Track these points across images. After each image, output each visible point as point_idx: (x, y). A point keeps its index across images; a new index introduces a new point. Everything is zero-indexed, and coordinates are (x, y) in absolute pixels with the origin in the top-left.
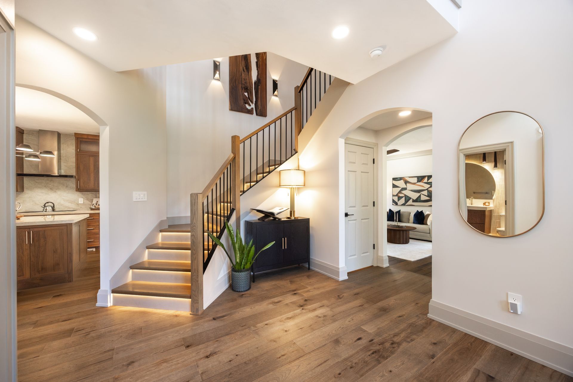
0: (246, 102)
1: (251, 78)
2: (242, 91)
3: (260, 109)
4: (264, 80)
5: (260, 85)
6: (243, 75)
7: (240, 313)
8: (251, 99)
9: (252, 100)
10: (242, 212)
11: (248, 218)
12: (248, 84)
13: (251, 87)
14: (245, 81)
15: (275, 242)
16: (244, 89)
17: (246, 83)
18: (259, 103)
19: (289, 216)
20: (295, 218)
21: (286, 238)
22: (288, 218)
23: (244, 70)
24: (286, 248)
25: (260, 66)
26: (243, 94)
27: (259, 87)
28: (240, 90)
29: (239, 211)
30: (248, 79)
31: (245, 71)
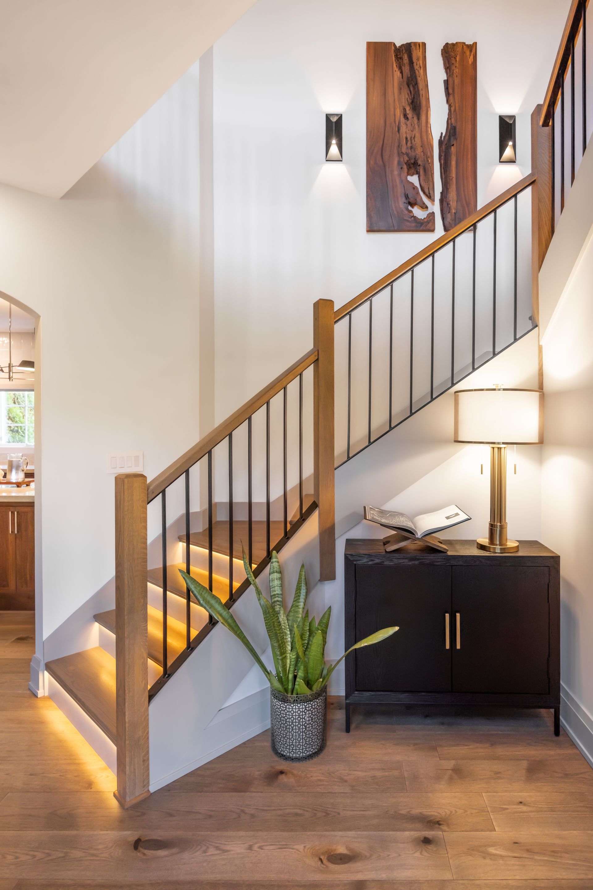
0: (412, 200)
1: (427, 131)
2: (400, 175)
3: (454, 211)
4: (470, 126)
5: (455, 143)
6: (403, 129)
7: (212, 851)
8: (427, 191)
9: (431, 192)
10: (339, 516)
11: (358, 533)
12: (419, 151)
13: (429, 154)
14: (409, 144)
15: (397, 628)
16: (405, 167)
17: (411, 148)
18: (452, 195)
19: (484, 540)
20: (503, 550)
21: (458, 615)
22: (482, 547)
23: (406, 116)
24: (458, 647)
25: (456, 88)
26: (402, 181)
27: (453, 149)
28: (396, 173)
29: (331, 511)
30: (418, 135)
31: (410, 116)
